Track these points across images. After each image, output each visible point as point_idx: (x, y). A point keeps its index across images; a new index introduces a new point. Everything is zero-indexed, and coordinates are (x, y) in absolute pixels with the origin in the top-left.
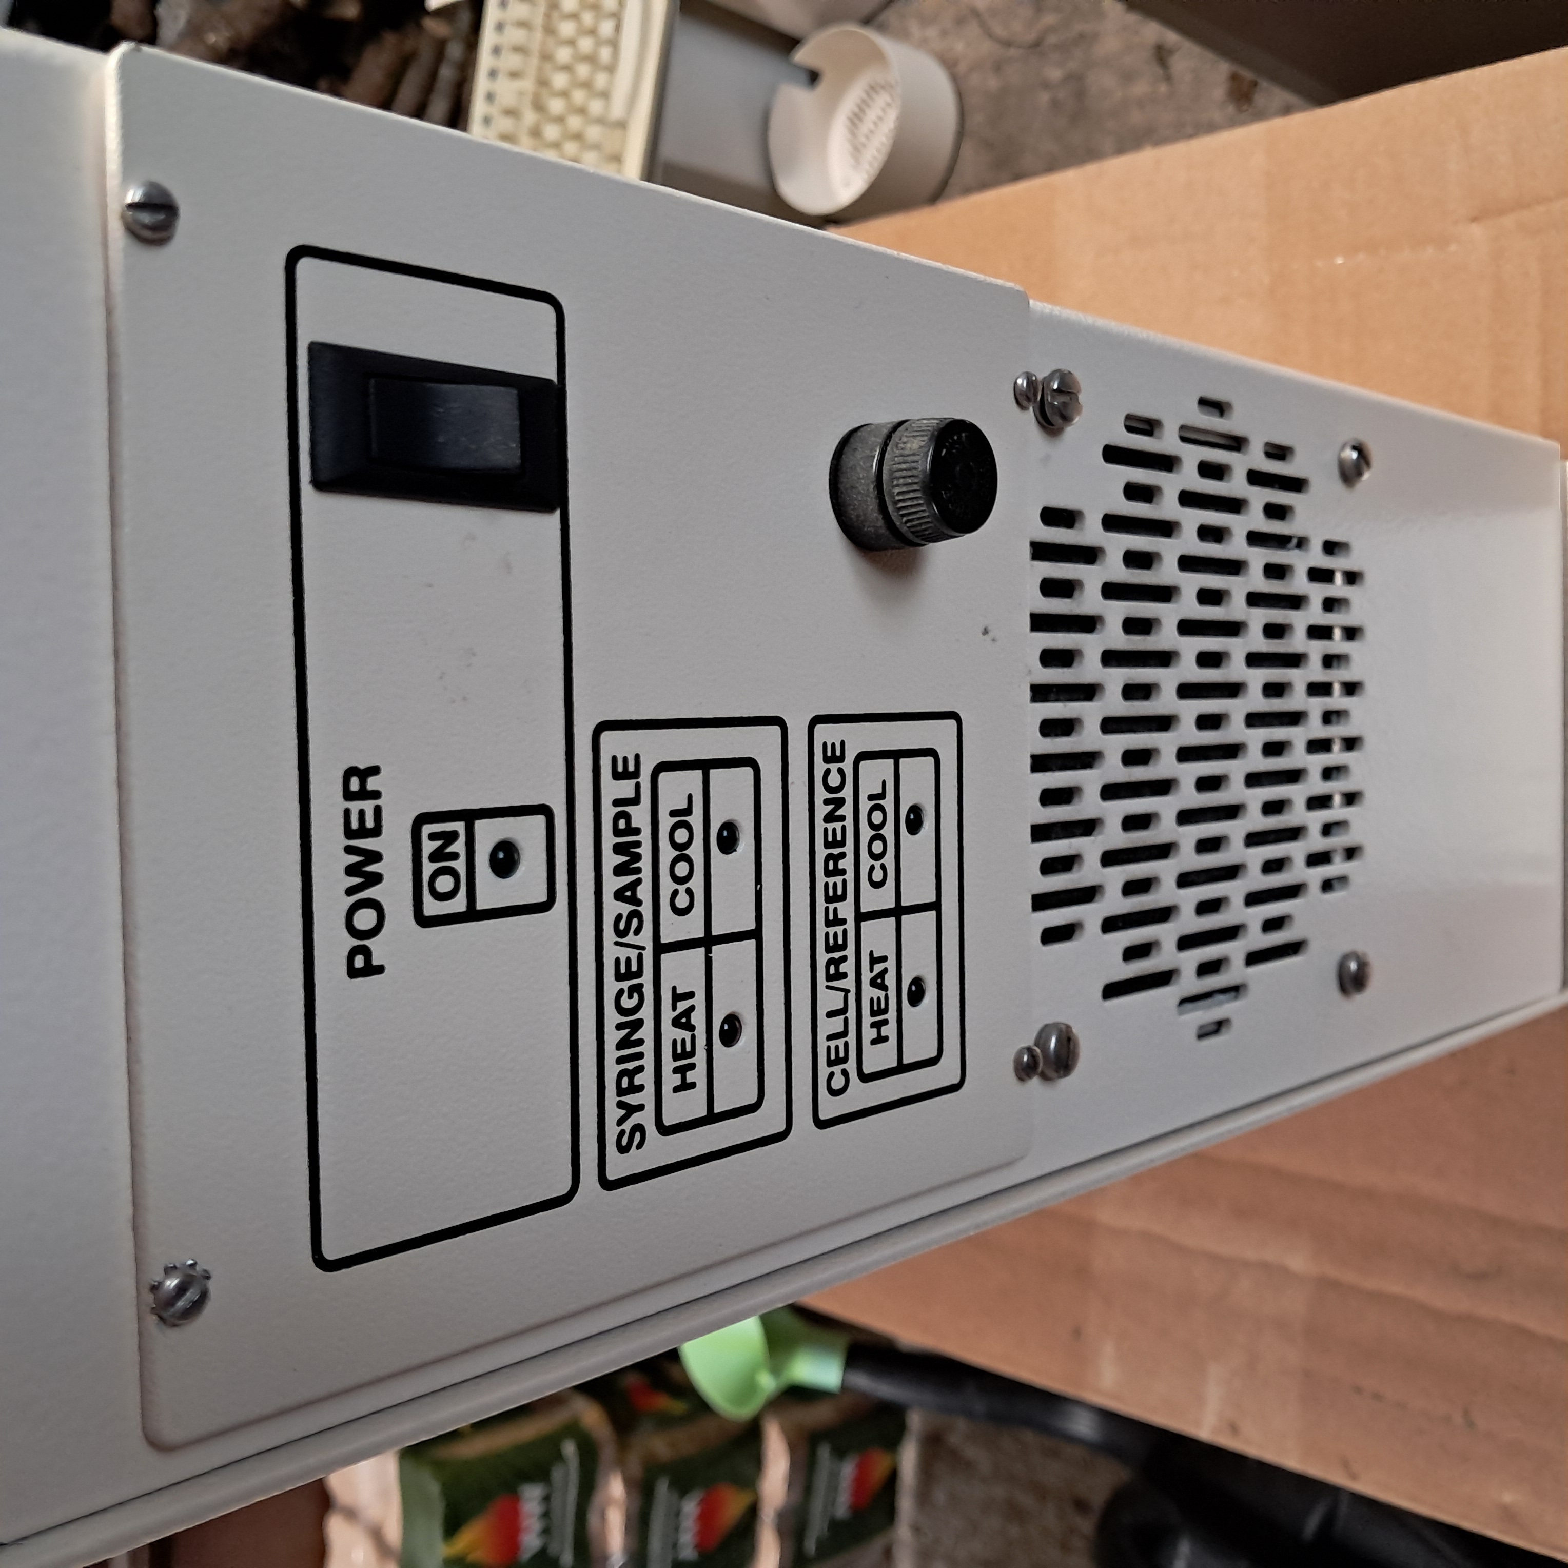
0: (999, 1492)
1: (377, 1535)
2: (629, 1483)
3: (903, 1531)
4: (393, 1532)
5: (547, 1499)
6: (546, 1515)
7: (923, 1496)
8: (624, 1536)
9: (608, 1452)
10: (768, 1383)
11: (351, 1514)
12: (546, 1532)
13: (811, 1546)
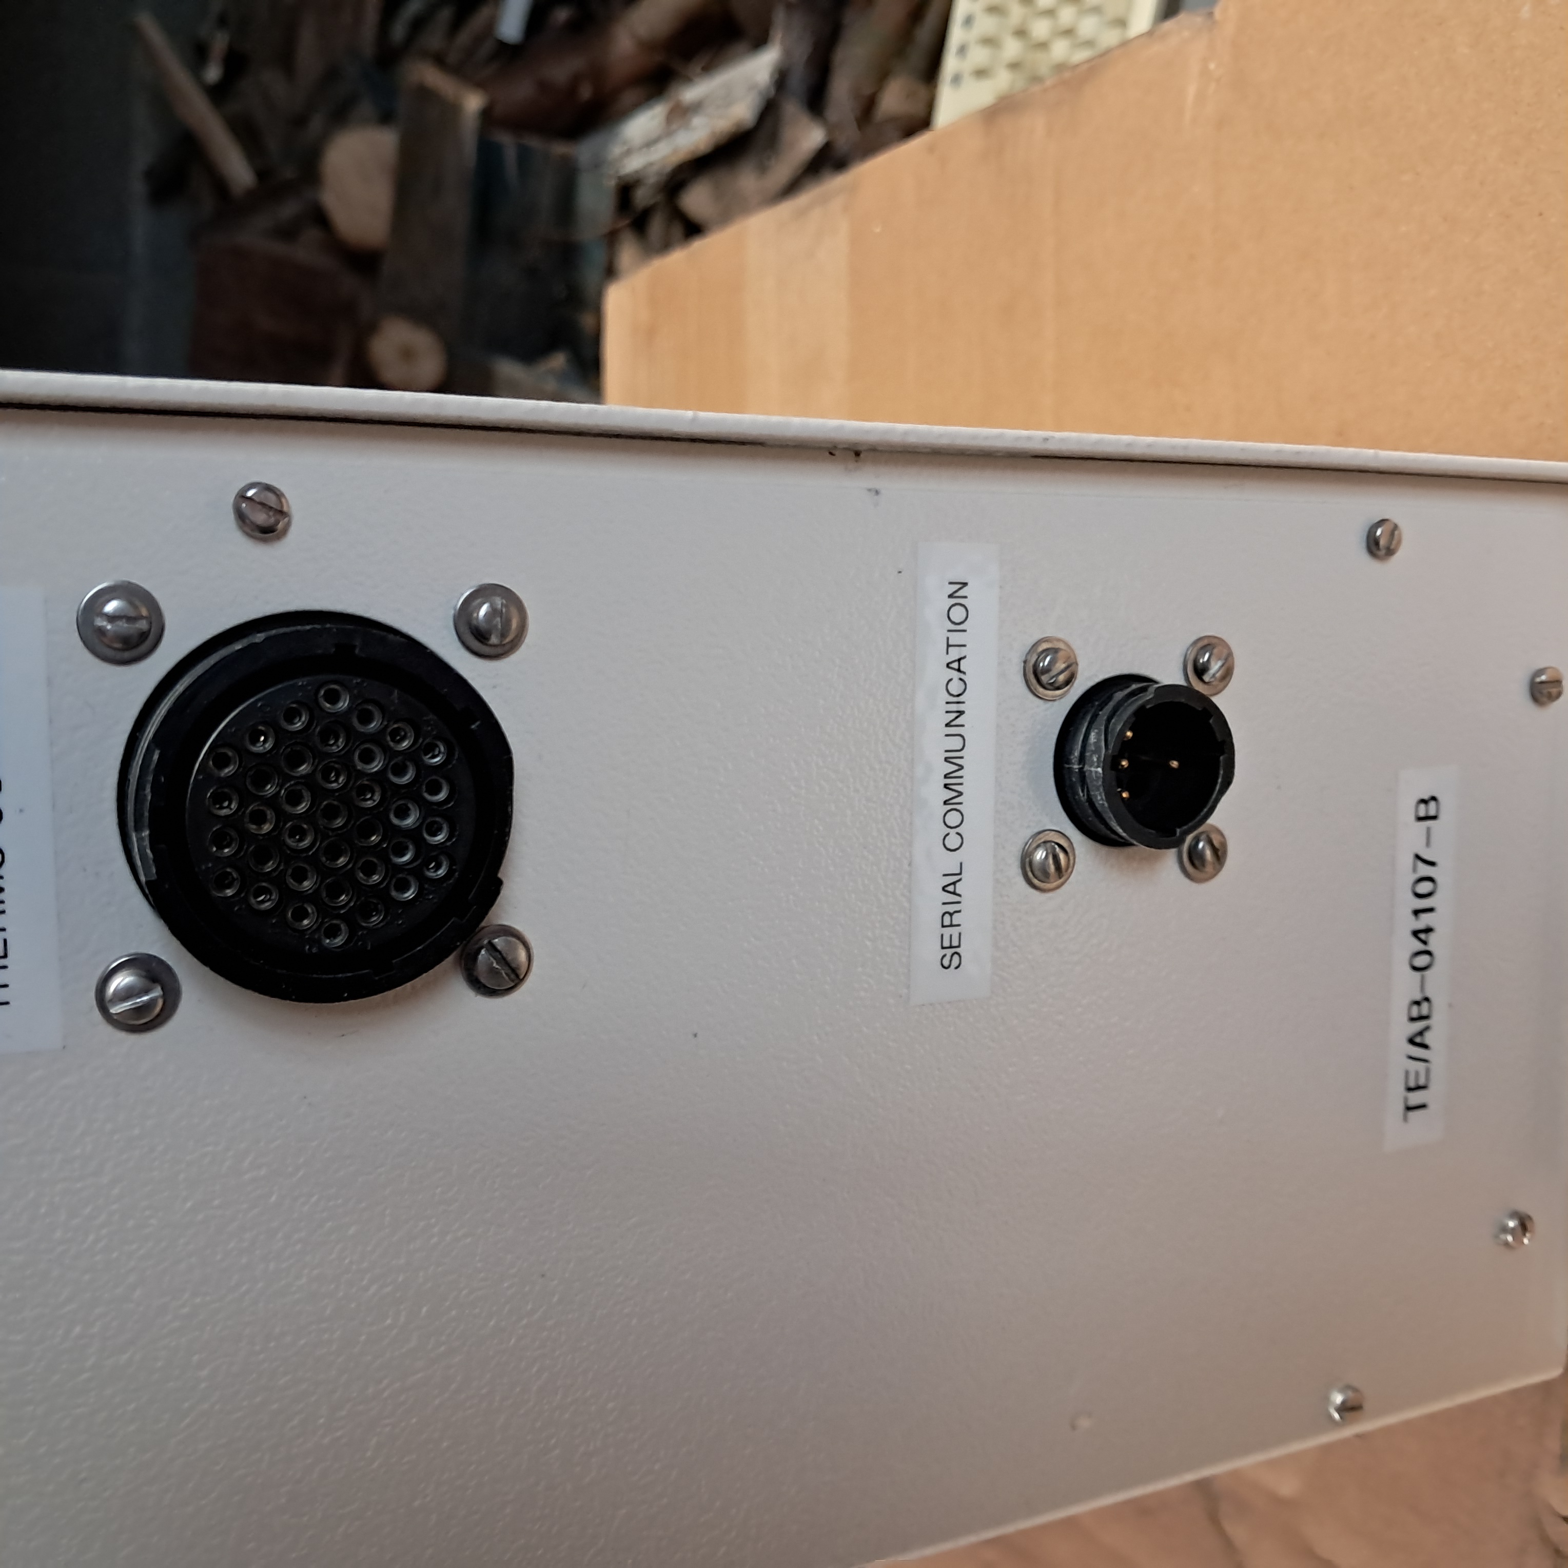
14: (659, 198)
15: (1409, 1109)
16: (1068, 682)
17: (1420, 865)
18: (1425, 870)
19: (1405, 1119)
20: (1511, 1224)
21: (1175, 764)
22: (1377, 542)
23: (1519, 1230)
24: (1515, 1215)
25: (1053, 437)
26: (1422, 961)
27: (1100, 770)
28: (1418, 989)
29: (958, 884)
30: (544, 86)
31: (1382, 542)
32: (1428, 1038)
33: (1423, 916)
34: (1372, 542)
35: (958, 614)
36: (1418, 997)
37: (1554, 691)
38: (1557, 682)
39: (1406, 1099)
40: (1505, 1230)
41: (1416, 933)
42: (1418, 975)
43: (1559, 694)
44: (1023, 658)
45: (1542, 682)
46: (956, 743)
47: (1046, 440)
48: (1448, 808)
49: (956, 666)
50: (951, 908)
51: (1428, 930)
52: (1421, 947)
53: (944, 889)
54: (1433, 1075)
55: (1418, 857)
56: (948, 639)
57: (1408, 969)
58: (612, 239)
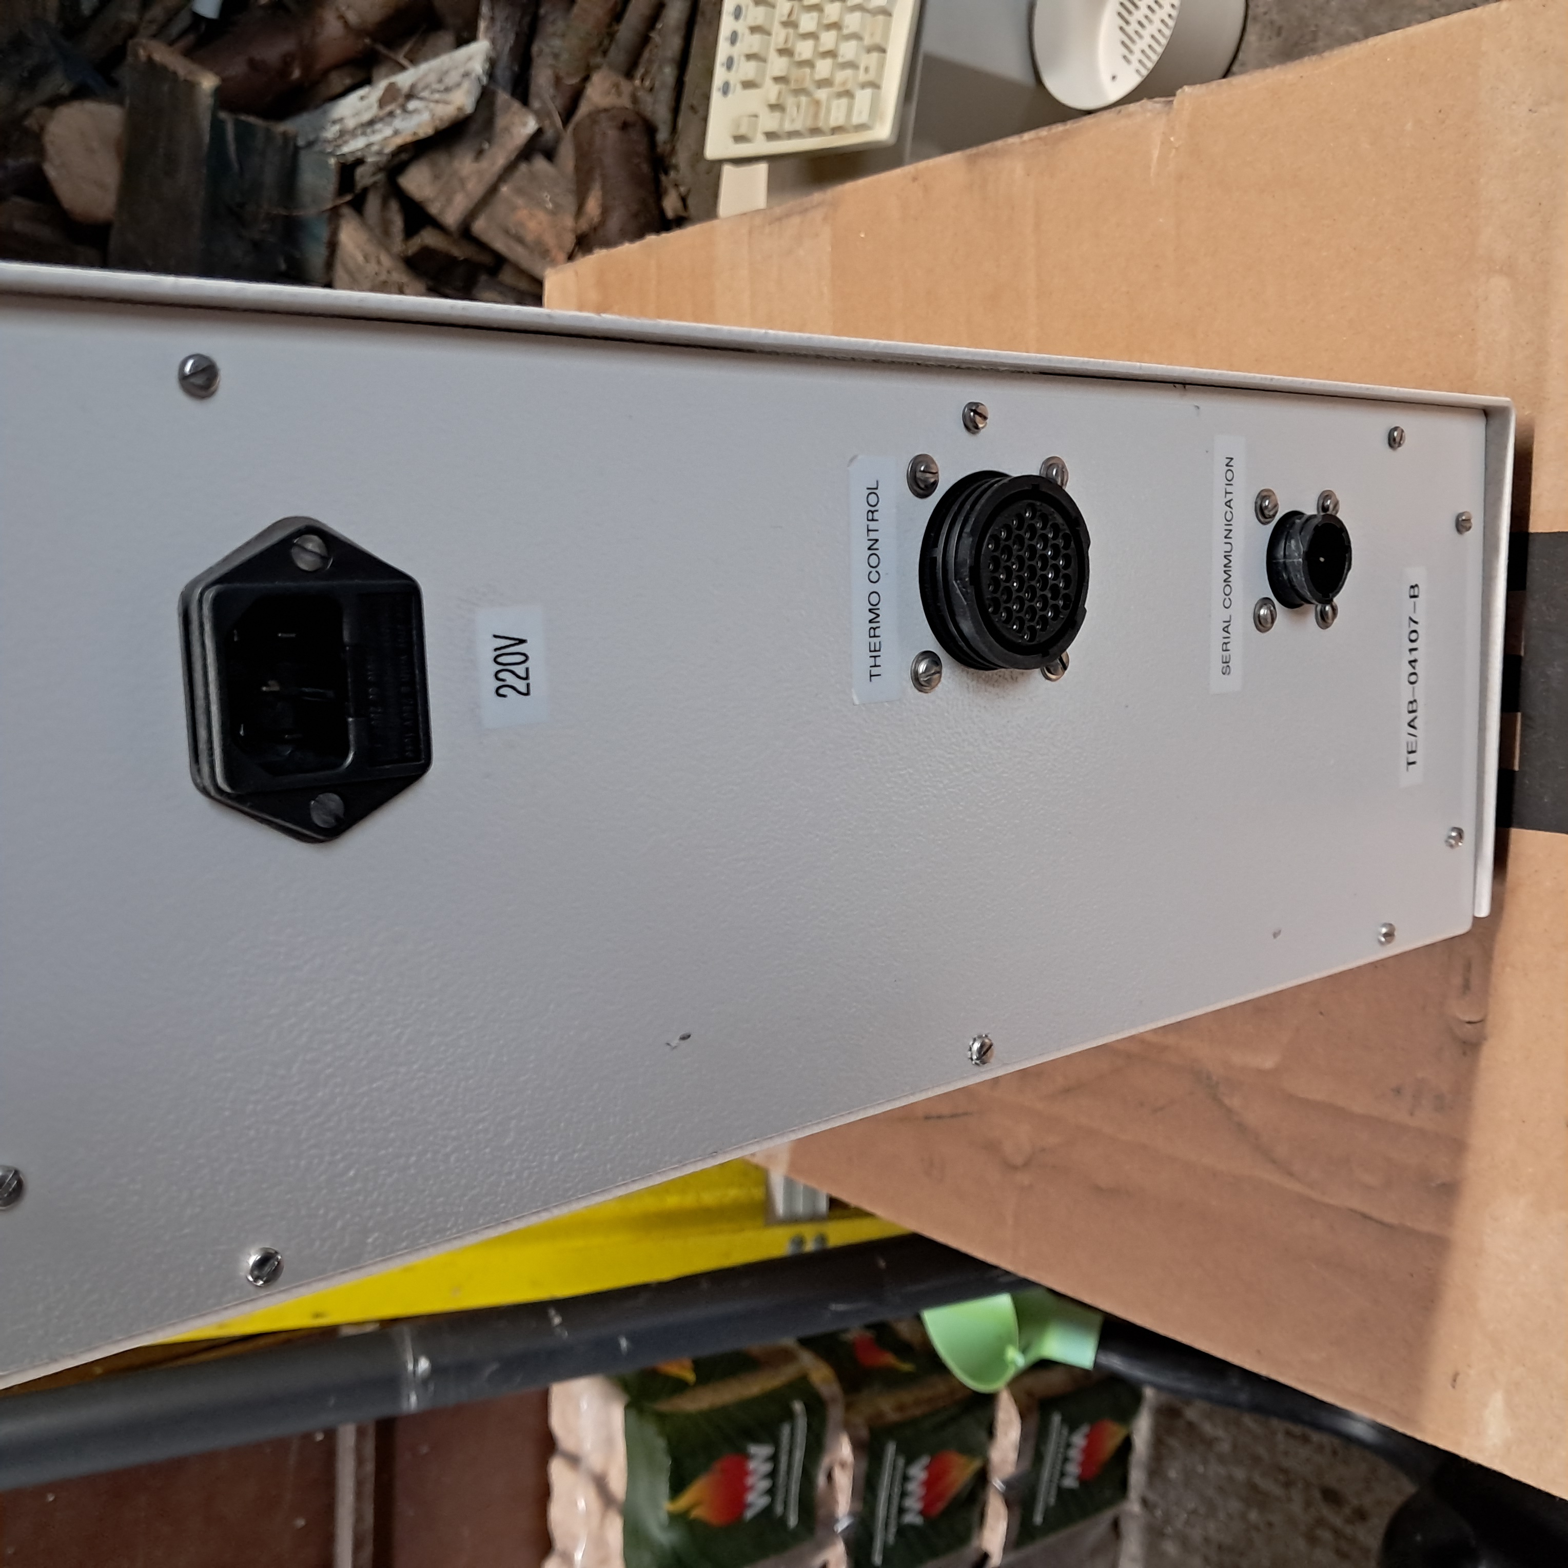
0: (1240, 1474)
1: (600, 1483)
2: (857, 1446)
3: (1133, 1506)
4: (618, 1484)
5: (774, 1458)
6: (772, 1475)
7: (1155, 1471)
8: (849, 1501)
9: (836, 1413)
10: (1016, 1359)
11: (574, 1460)
12: (771, 1492)
13: (1038, 1519)
14: (380, 177)
15: (1409, 764)
16: (1274, 516)
17: (1412, 623)
18: (1414, 627)
19: (1407, 769)
20: (1454, 834)
21: (1322, 559)
22: (1394, 439)
23: (1458, 837)
24: (1454, 829)
25: (1274, 379)
26: (1413, 678)
27: (1301, 560)
28: (1411, 694)
29: (1229, 627)
30: (253, 64)
31: (1398, 440)
32: (1416, 723)
33: (1414, 652)
34: (1392, 440)
35: (1229, 476)
36: (1412, 700)
37: (1468, 525)
38: (1468, 520)
39: (1407, 759)
40: (1451, 837)
41: (1410, 662)
42: (1411, 686)
43: (1470, 528)
44: (1255, 500)
45: (1463, 520)
46: (1228, 548)
47: (1272, 379)
48: (1422, 591)
49: (1228, 504)
50: (1226, 640)
51: (1415, 661)
52: (1413, 671)
53: (1223, 630)
54: (1419, 743)
55: (1411, 619)
56: (1226, 489)
57: (1407, 683)
58: (334, 214)
